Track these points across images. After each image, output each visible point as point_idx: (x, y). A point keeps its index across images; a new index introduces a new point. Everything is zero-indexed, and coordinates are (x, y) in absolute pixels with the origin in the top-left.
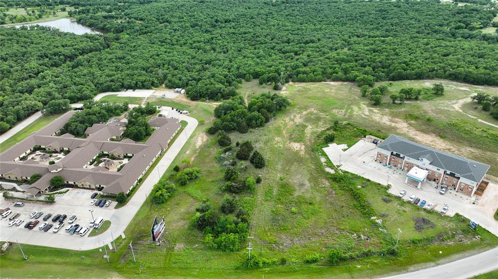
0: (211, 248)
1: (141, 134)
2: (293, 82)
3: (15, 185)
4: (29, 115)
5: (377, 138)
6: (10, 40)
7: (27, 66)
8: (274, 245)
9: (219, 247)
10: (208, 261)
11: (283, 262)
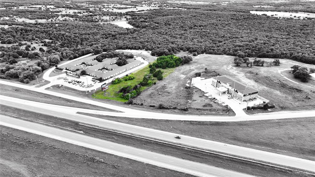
0: (121, 97)
1: (121, 63)
2: (206, 53)
3: (71, 72)
4: (87, 54)
6: (95, 28)
7: (95, 37)
9: (123, 98)
11: (142, 104)
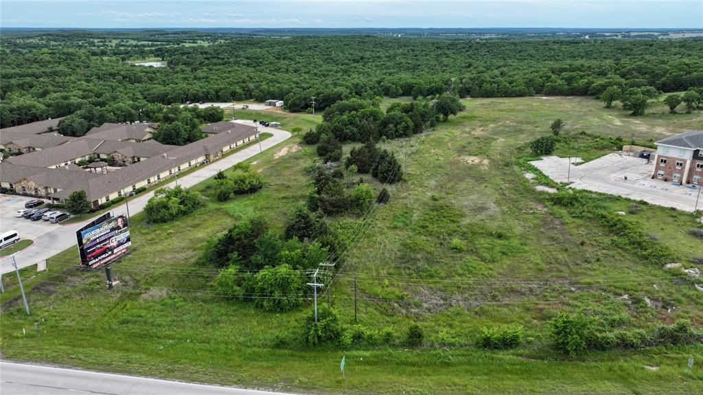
2: (472, 97)
5: (647, 149)
8: (396, 305)
9: (247, 300)
10: (209, 323)
11: (415, 338)
